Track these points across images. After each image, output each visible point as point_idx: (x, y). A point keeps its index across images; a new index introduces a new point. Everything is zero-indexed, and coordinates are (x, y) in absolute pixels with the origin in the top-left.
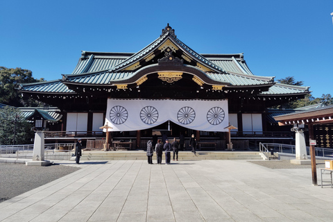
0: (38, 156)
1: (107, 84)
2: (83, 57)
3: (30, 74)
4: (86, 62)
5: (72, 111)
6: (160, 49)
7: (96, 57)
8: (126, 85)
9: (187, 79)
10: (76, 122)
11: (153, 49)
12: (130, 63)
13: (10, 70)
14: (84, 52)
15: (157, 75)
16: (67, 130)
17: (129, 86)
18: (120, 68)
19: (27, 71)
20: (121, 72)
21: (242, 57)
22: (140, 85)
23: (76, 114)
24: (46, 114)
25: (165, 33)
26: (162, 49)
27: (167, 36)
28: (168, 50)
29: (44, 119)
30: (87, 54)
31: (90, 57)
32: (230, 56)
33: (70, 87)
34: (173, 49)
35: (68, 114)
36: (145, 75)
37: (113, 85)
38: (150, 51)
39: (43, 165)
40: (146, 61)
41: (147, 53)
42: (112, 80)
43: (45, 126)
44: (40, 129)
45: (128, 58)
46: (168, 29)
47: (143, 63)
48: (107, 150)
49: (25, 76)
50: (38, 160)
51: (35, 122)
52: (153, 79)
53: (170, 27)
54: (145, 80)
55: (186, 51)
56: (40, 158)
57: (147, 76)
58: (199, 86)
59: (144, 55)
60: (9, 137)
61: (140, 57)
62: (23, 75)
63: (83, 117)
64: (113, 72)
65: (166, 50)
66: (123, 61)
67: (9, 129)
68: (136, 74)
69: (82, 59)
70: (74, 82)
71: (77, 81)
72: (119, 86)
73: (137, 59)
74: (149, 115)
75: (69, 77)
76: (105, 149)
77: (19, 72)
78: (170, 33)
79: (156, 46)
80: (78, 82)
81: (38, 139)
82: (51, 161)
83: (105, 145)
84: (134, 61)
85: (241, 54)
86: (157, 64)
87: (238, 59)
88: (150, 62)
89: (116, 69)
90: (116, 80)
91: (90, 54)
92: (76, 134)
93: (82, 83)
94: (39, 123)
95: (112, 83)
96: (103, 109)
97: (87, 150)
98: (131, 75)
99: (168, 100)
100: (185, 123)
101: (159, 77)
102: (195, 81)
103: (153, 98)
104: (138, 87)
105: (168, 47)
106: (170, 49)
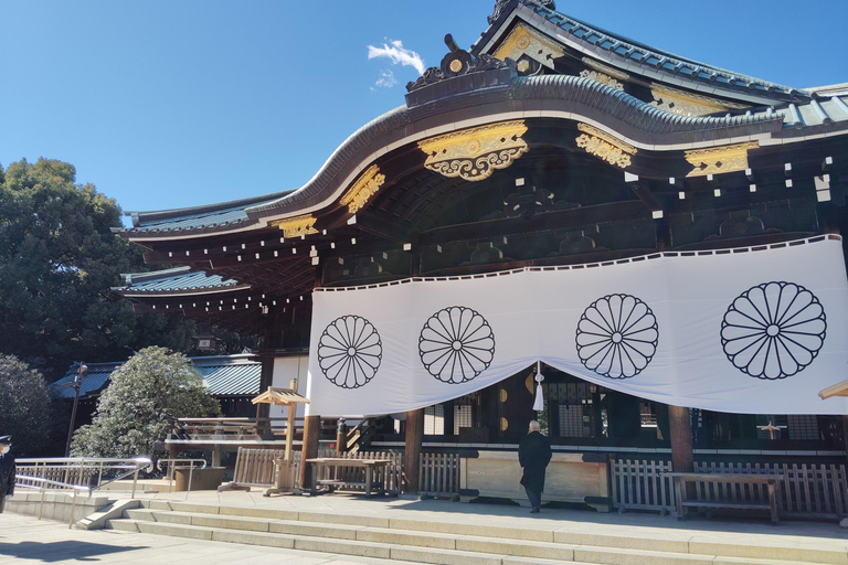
1: (244, 224)
9: (554, 146)
15: (416, 152)
23: (296, 359)
28: (524, 66)
34: (541, 59)
35: (275, 362)
36: (370, 162)
54: (374, 184)
57: (379, 165)
58: (617, 172)
86: (404, 106)
95: (254, 214)
99: (527, 272)
100: (615, 373)
101: (430, 160)
102: (592, 146)
103: (464, 271)
104: (352, 221)
105: (524, 57)
106: (531, 60)
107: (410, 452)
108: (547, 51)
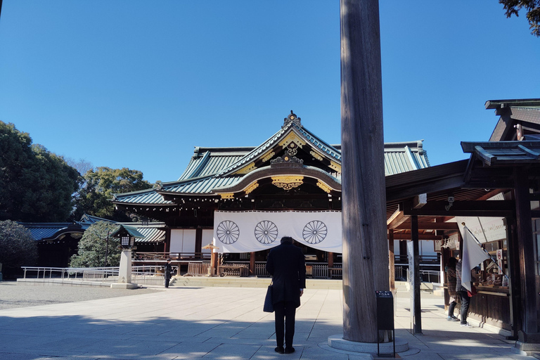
0: (124, 278)
1: (209, 193)
2: (195, 155)
3: (141, 176)
4: (198, 162)
5: (175, 227)
6: (281, 144)
7: (212, 154)
8: (232, 194)
9: (309, 184)
10: (182, 241)
11: (271, 145)
12: (242, 164)
13: (115, 171)
14: (198, 148)
15: (270, 180)
16: (171, 252)
17: (235, 195)
18: (229, 171)
19: (137, 172)
20: (230, 176)
21: (421, 147)
22: (249, 194)
23: (182, 230)
24: (134, 230)
25: (288, 123)
26: (284, 144)
27: (289, 128)
28: (292, 145)
29: (130, 236)
30: (201, 151)
31: (205, 154)
32: (402, 146)
33: (167, 197)
34: (298, 144)
35: (172, 230)
36: (256, 181)
37: (216, 194)
38: (267, 148)
39: (128, 288)
40: (264, 161)
41: (263, 151)
42: (216, 188)
43: (132, 244)
44: (126, 247)
45: (246, 153)
46: (292, 118)
47: (259, 163)
48: (212, 275)
49: (134, 179)
50: (123, 282)
51: (121, 240)
52: (266, 185)
53: (294, 115)
54: (255, 187)
55: (315, 146)
56: (126, 280)
57: (258, 182)
58: (326, 194)
59: (259, 154)
60: (102, 260)
61: (255, 157)
62: (132, 177)
63: (191, 234)
64: (221, 176)
65: (289, 146)
66: (241, 158)
67: (102, 250)
68: (244, 180)
69: (195, 158)
70: (169, 192)
71: (174, 190)
72: (225, 196)
73: (251, 159)
74: (266, 233)
75: (164, 185)
76: (209, 274)
77: (126, 174)
78: (293, 123)
79: (275, 142)
80: (174, 192)
81: (125, 258)
82: (139, 285)
83: (209, 269)
84: (247, 162)
85: (419, 142)
86: (269, 167)
87: (413, 149)
88: (267, 163)
89: (225, 173)
90: (222, 187)
91: (204, 150)
92: (179, 256)
93: (179, 192)
94: (125, 241)
95: (214, 191)
96: (210, 225)
97: (189, 275)
98: (236, 182)
99: (291, 212)
100: (314, 242)
101: (273, 182)
102: (320, 186)
103: (271, 210)
104: (247, 196)
105: (293, 142)
106: (295, 144)
107: (252, 265)
108: (300, 142)
